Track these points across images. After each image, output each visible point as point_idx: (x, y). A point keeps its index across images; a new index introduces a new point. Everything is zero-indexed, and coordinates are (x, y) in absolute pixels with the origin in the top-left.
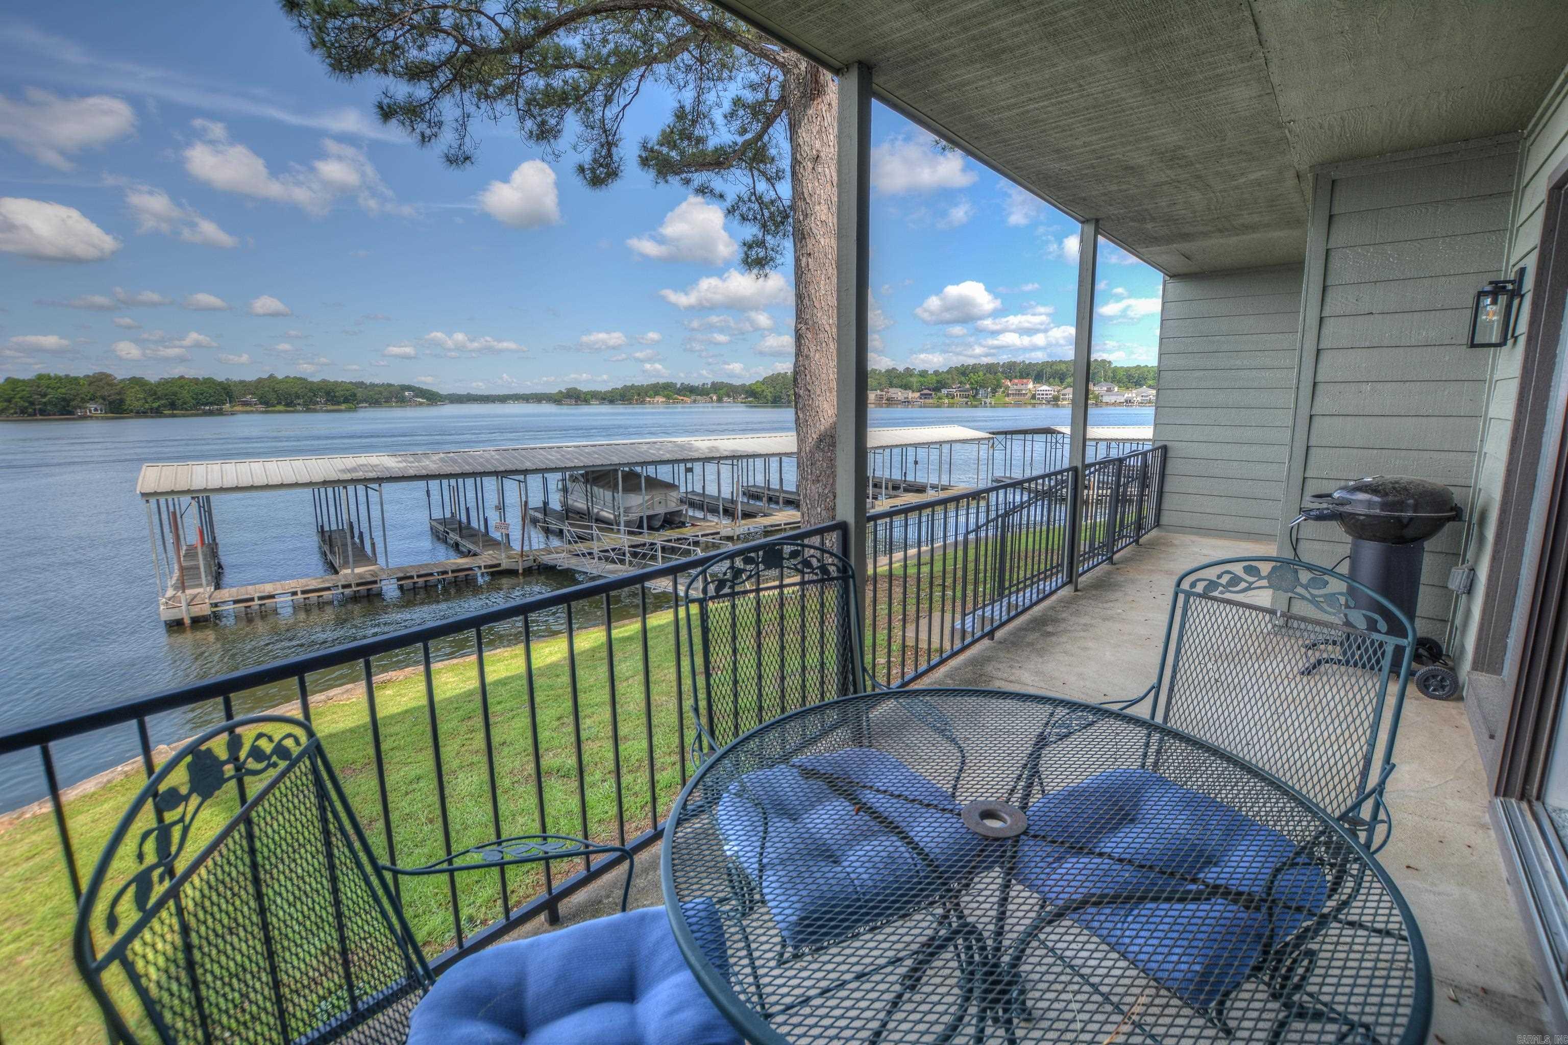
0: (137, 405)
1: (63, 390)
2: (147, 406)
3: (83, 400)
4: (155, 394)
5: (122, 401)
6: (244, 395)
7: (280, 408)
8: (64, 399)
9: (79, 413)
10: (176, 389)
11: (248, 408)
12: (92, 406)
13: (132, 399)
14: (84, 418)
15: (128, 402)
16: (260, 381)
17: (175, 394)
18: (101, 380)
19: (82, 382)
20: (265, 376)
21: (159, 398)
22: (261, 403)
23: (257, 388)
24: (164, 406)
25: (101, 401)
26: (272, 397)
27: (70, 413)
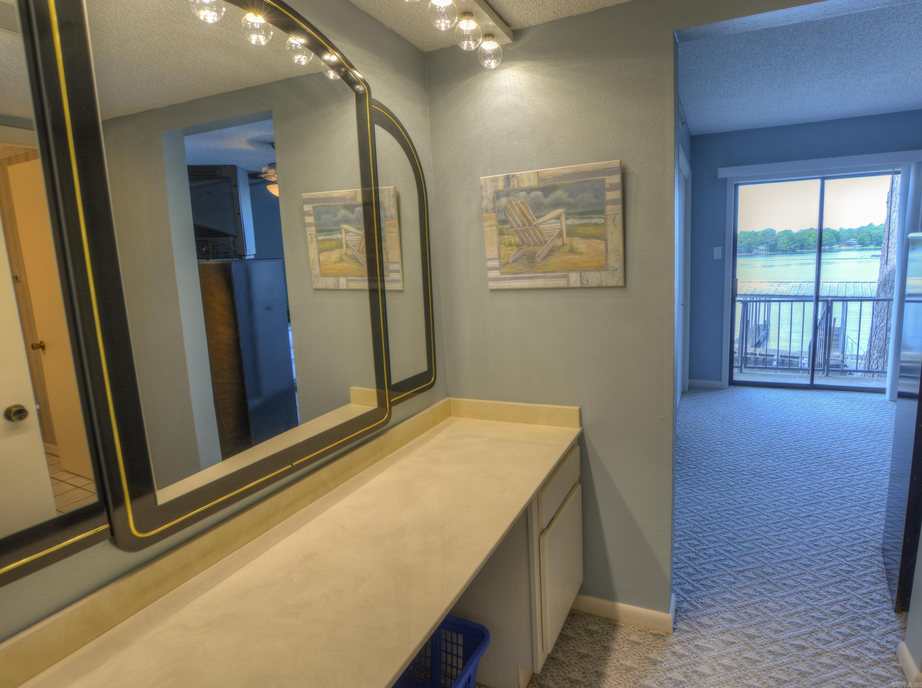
0: (783, 246)
1: (749, 240)
2: (788, 247)
3: (758, 245)
4: (794, 240)
5: (776, 244)
6: (849, 239)
7: (872, 247)
8: (749, 244)
9: (755, 251)
10: (807, 237)
11: (850, 248)
12: (761, 248)
13: (781, 245)
14: (757, 254)
15: (779, 245)
16: (861, 229)
17: (804, 239)
18: (768, 233)
19: (759, 234)
20: (866, 225)
21: (795, 242)
22: (859, 244)
23: (858, 234)
24: (797, 247)
25: (766, 245)
26: (867, 240)
27: (751, 252)
